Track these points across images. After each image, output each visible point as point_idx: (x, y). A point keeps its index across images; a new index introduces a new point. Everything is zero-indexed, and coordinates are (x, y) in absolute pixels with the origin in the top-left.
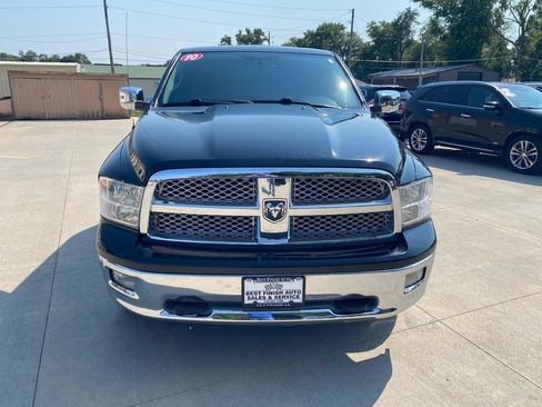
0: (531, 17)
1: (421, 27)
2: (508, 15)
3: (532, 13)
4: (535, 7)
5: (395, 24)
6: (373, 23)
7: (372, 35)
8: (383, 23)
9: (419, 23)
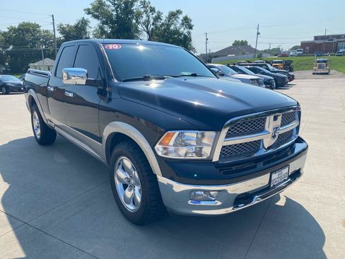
0: (152, 29)
1: (93, 30)
2: (140, 27)
3: (152, 27)
4: (153, 24)
5: (76, 27)
6: (61, 25)
7: (62, 33)
8: (68, 25)
9: (91, 28)
